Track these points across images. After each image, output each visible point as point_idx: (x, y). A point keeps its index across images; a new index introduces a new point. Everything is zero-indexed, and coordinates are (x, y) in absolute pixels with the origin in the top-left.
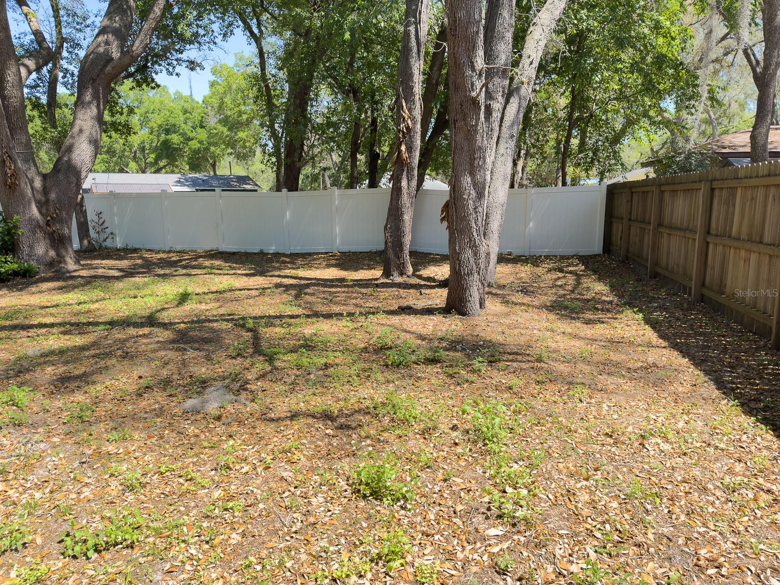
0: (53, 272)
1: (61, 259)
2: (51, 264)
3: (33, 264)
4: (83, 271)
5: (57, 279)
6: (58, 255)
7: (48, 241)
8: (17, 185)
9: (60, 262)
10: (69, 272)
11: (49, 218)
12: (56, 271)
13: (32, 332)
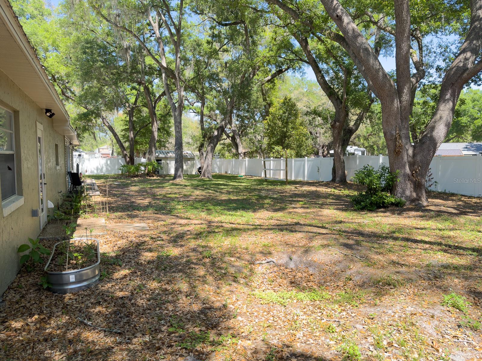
0: (413, 205)
1: (419, 199)
2: (413, 201)
3: (403, 199)
4: (432, 207)
5: (417, 210)
6: (417, 195)
7: (412, 186)
8: (401, 152)
9: (418, 200)
10: (424, 207)
11: (414, 172)
12: (416, 205)
13: (420, 245)
